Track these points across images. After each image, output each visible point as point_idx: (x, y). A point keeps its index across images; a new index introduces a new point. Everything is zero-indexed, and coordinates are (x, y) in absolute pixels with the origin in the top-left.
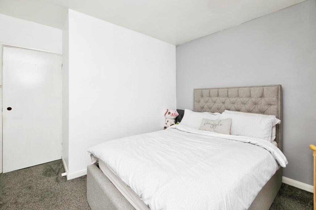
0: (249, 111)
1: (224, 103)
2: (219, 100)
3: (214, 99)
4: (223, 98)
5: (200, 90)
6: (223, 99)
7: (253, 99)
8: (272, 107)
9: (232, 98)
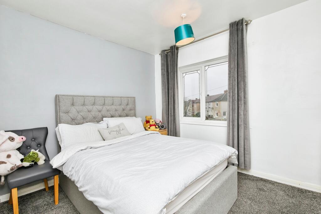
0: (120, 116)
1: (100, 111)
2: (95, 108)
3: (90, 107)
4: (100, 106)
5: (70, 97)
6: (100, 108)
7: (123, 107)
8: (132, 111)
9: (108, 106)
